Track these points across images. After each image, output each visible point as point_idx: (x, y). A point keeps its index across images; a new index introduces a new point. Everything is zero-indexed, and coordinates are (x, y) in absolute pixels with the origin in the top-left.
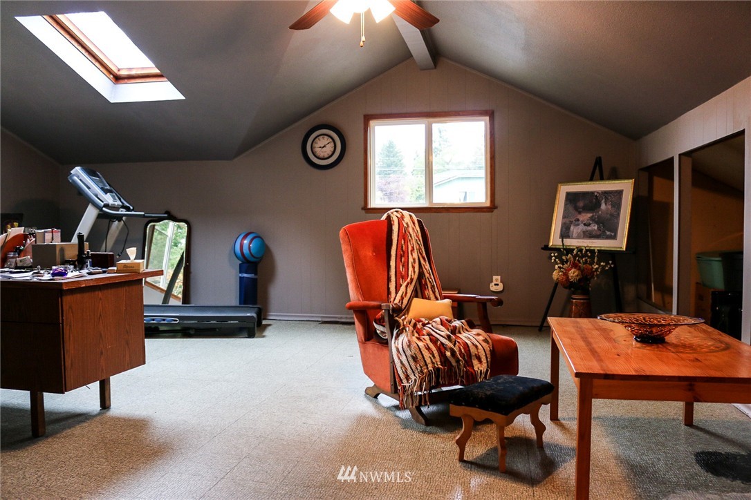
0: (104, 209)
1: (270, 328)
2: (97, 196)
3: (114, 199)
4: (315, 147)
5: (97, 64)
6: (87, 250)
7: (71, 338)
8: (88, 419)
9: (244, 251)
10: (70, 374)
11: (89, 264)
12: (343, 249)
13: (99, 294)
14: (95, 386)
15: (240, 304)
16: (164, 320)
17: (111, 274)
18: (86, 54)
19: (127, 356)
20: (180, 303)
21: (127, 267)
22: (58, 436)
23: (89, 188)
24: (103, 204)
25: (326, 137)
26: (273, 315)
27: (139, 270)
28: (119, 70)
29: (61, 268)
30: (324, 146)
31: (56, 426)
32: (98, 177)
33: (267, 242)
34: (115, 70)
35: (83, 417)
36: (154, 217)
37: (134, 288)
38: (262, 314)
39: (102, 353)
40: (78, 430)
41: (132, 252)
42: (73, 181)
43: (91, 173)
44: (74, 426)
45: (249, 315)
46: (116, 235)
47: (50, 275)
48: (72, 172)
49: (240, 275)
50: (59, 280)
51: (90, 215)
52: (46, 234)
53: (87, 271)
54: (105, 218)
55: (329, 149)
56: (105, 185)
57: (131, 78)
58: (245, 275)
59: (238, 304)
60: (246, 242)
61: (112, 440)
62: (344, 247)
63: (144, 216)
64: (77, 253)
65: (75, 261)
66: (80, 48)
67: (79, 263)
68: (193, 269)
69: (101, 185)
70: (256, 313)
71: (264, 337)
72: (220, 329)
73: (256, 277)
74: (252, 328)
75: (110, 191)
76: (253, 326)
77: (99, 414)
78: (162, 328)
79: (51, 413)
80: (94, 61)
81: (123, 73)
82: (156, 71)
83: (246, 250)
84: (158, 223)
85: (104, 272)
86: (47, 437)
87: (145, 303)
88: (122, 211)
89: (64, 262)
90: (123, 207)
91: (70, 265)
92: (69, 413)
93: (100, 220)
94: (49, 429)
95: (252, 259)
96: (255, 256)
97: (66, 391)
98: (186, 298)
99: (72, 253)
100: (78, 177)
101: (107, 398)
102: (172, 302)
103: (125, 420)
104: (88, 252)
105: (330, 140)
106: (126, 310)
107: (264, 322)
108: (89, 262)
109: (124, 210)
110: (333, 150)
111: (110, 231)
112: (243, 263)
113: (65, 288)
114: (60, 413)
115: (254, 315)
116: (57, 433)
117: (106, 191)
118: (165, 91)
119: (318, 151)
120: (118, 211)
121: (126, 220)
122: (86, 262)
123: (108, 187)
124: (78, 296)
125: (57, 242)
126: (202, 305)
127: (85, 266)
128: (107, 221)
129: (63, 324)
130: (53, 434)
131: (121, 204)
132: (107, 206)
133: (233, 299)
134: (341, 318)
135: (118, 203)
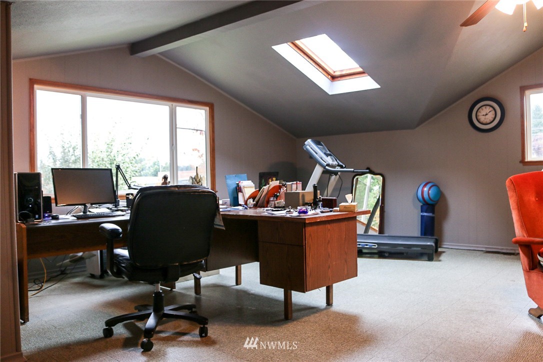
0: (327, 167)
1: (444, 254)
2: (321, 159)
3: (333, 160)
4: (479, 116)
5: (320, 70)
6: (319, 196)
7: (311, 256)
8: (319, 312)
9: (425, 196)
10: (309, 281)
11: (320, 205)
12: (509, 195)
13: (328, 226)
14: (323, 289)
15: (421, 235)
16: (367, 245)
17: (335, 213)
18: (314, 64)
19: (346, 270)
20: (377, 234)
21: (346, 208)
22: (300, 320)
23: (316, 153)
24: (326, 164)
25: (488, 107)
26: (446, 244)
27: (354, 210)
28: (334, 72)
29: (304, 208)
30: (486, 114)
31: (299, 314)
32: (322, 145)
33: (442, 189)
34: (332, 72)
35: (315, 310)
36: (360, 172)
37: (351, 222)
38: (438, 243)
39: (329, 267)
40: (312, 318)
41: (349, 197)
42: (307, 149)
43: (318, 143)
44: (310, 315)
45: (429, 244)
46: (334, 185)
47: (297, 213)
48: (306, 143)
49: (422, 214)
50: (303, 216)
51: (317, 172)
52: (293, 185)
53: (320, 210)
54: (327, 173)
55: (490, 116)
56: (326, 151)
57: (342, 76)
58: (425, 214)
59: (419, 236)
60: (426, 189)
61: (335, 328)
62: (510, 194)
63: (353, 172)
64: (313, 198)
65: (311, 204)
66: (309, 60)
67: (315, 204)
68: (386, 209)
69: (324, 151)
70: (434, 242)
71: (440, 261)
72: (407, 253)
73: (434, 215)
74: (431, 254)
75: (330, 155)
76: (432, 252)
77: (325, 309)
78: (365, 251)
79: (295, 305)
80: (318, 68)
81: (337, 74)
82: (361, 70)
83: (426, 196)
84: (361, 176)
85: (331, 211)
86: (293, 321)
87: (358, 233)
88: (338, 169)
89: (305, 204)
90: (339, 165)
91: (309, 206)
92: (306, 306)
93: (324, 175)
94: (295, 315)
95: (430, 202)
96: (432, 199)
97: (306, 291)
98: (381, 230)
99: (309, 198)
100: (310, 146)
101: (331, 298)
102: (371, 232)
103: (343, 315)
104: (320, 197)
105: (491, 109)
106: (345, 238)
107: (440, 250)
108: (321, 203)
109: (339, 168)
110: (494, 116)
111: (330, 182)
112: (424, 205)
113: (307, 222)
114: (300, 305)
115: (433, 244)
116: (299, 319)
117: (327, 155)
118: (367, 83)
119: (482, 119)
120: (335, 168)
121: (341, 174)
122: (318, 205)
123: (329, 152)
124: (315, 227)
125: (300, 191)
126: (393, 235)
127: (318, 206)
128: (328, 175)
129: (305, 246)
130: (296, 319)
131: (337, 163)
132: (328, 165)
133: (417, 232)
134: (503, 249)
135: (335, 163)
